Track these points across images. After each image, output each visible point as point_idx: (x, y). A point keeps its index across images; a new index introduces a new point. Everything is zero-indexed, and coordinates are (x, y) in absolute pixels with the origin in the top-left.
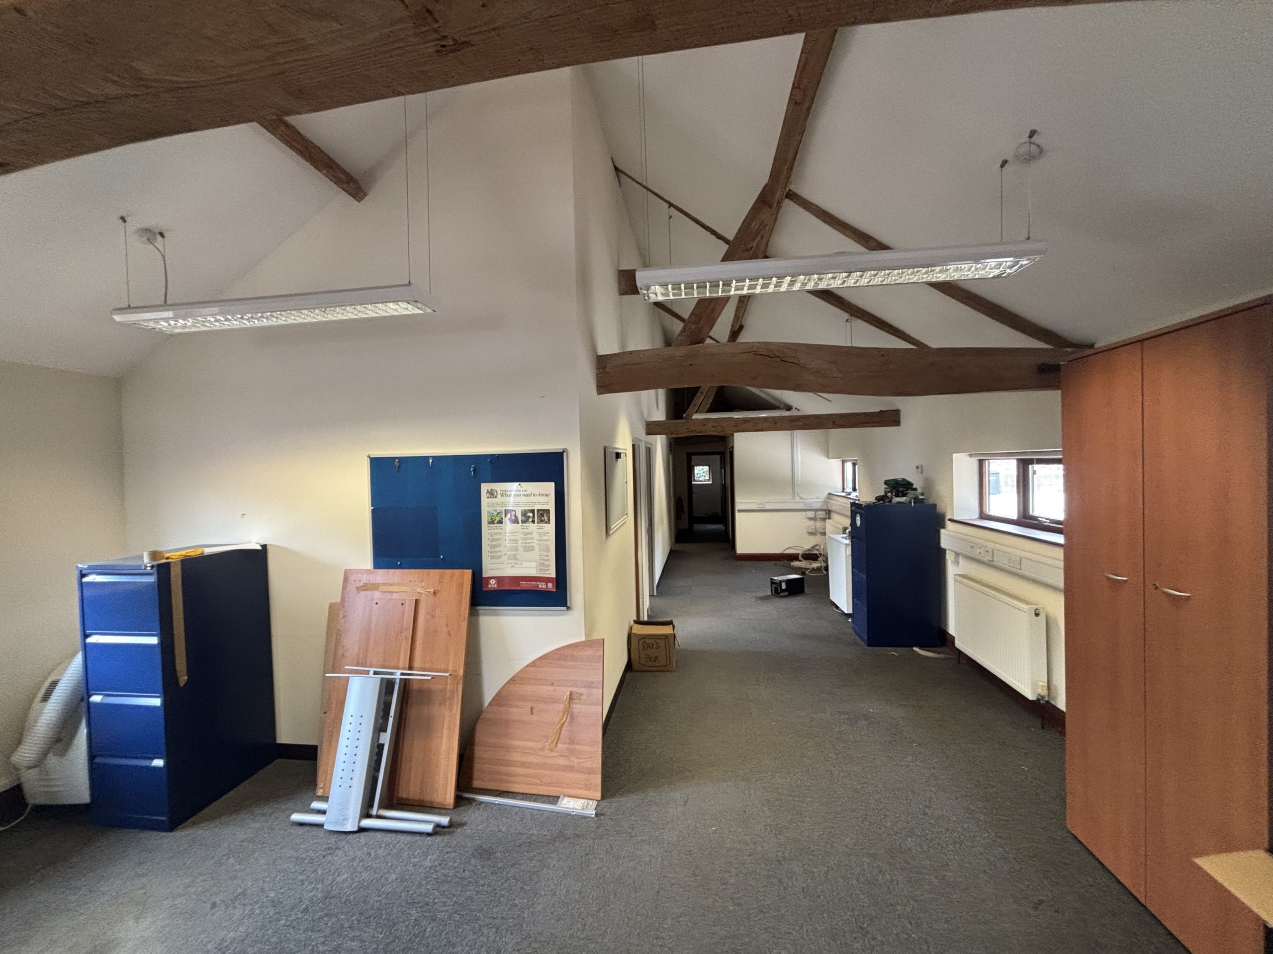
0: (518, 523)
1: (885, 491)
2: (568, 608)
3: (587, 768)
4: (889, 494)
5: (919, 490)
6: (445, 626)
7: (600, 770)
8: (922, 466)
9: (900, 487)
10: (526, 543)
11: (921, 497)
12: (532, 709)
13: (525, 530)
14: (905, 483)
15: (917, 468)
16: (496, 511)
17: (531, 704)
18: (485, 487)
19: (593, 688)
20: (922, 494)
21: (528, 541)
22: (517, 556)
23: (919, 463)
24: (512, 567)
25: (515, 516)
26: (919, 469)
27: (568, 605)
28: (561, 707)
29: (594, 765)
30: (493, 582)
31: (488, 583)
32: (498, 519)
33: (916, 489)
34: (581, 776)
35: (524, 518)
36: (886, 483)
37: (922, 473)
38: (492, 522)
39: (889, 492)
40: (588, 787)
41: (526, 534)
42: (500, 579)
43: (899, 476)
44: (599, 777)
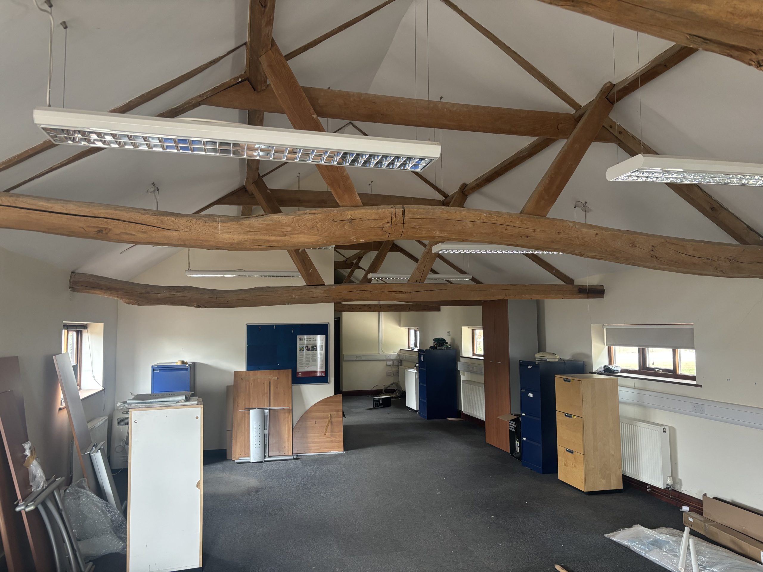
0: (310, 351)
1: (434, 344)
2: (328, 383)
3: (338, 441)
4: (436, 346)
5: (449, 343)
6: (282, 391)
7: (343, 441)
8: (450, 332)
9: (440, 342)
10: (313, 359)
11: (449, 347)
12: (315, 422)
13: (313, 354)
14: (442, 340)
15: (448, 333)
16: (302, 346)
17: (315, 420)
18: (299, 337)
19: (339, 412)
20: (450, 345)
21: (314, 358)
22: (310, 364)
23: (449, 331)
24: (307, 368)
25: (309, 348)
26: (449, 333)
27: (329, 382)
28: (327, 420)
29: (341, 439)
30: (300, 374)
31: (298, 374)
32: (303, 349)
33: (447, 343)
34: (336, 444)
35: (312, 349)
36: (434, 340)
37: (450, 335)
38: (300, 350)
39: (435, 344)
40: (339, 447)
41: (313, 355)
42: (302, 373)
43: (440, 337)
44: (343, 443)
